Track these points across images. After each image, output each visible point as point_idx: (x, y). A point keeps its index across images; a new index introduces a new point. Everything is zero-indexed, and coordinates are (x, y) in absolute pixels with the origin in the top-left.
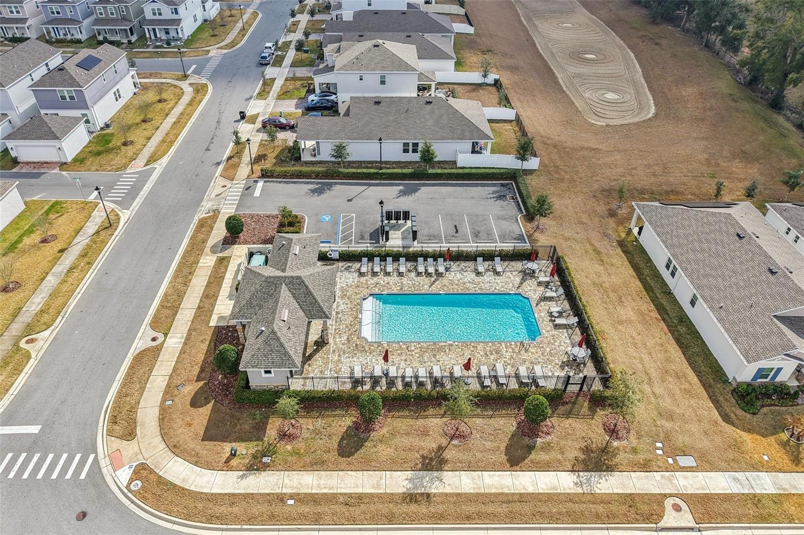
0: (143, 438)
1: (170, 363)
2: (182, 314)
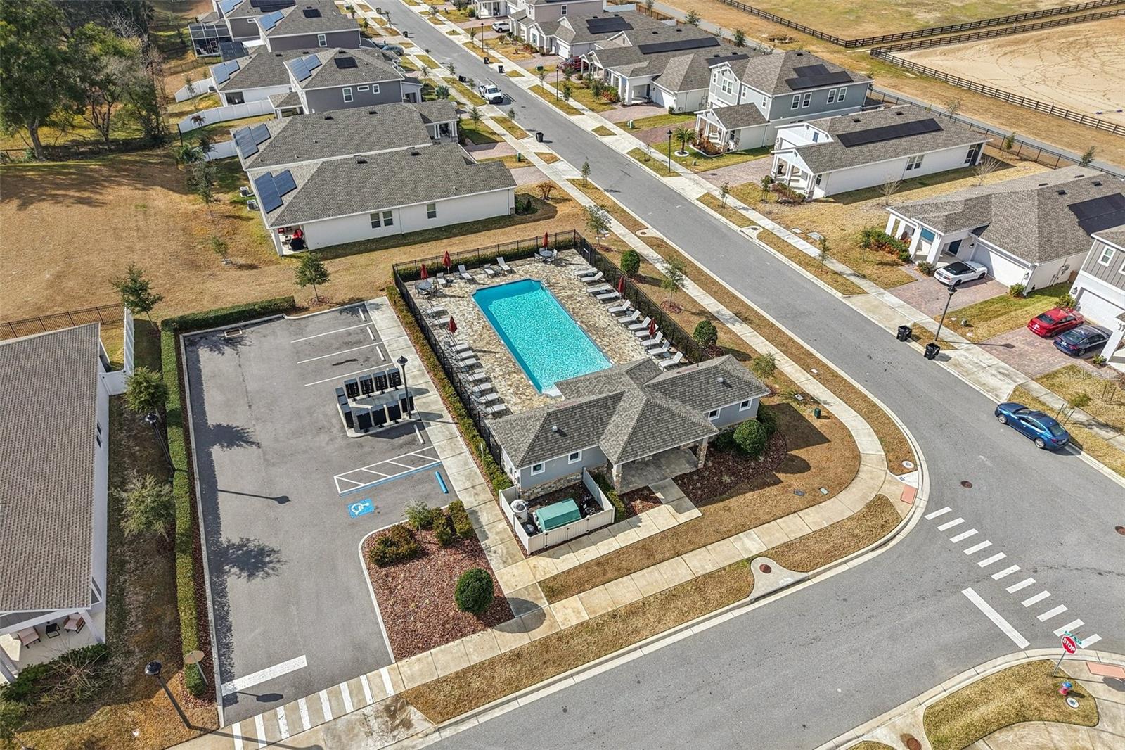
0: (874, 488)
1: (782, 525)
2: (702, 566)
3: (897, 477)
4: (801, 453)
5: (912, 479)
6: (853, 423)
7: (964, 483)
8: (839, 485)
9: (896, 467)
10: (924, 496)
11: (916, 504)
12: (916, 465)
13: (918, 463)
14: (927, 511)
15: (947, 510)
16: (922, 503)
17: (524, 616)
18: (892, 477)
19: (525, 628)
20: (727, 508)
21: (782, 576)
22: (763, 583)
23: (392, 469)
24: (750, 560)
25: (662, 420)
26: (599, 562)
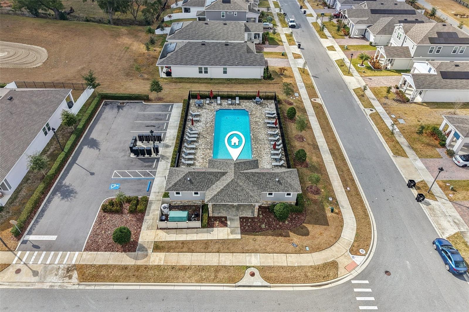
0: (334, 256)
1: (275, 257)
2: (225, 261)
3: (351, 256)
4: (310, 227)
5: (359, 260)
6: (349, 221)
7: (387, 272)
8: (318, 249)
9: (354, 251)
10: (359, 270)
11: (352, 272)
12: (366, 253)
13: (368, 253)
14: (355, 279)
15: (367, 282)
16: (355, 273)
17: (140, 253)
18: (348, 255)
19: (136, 258)
20: (255, 239)
21: (258, 280)
22: (247, 280)
23: (136, 175)
24: (248, 267)
25: (236, 190)
26: (183, 243)
